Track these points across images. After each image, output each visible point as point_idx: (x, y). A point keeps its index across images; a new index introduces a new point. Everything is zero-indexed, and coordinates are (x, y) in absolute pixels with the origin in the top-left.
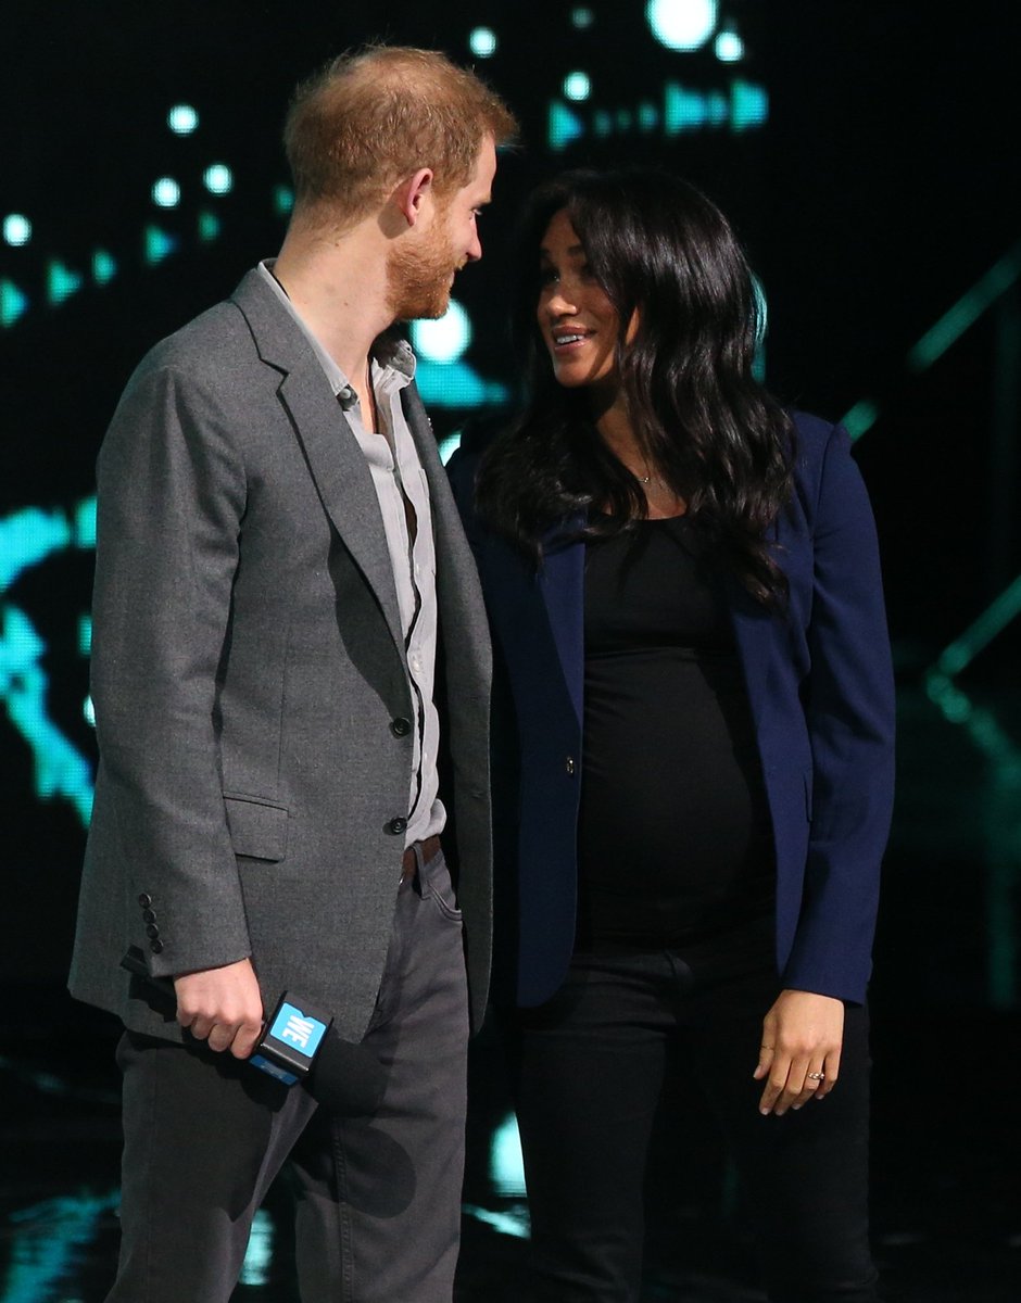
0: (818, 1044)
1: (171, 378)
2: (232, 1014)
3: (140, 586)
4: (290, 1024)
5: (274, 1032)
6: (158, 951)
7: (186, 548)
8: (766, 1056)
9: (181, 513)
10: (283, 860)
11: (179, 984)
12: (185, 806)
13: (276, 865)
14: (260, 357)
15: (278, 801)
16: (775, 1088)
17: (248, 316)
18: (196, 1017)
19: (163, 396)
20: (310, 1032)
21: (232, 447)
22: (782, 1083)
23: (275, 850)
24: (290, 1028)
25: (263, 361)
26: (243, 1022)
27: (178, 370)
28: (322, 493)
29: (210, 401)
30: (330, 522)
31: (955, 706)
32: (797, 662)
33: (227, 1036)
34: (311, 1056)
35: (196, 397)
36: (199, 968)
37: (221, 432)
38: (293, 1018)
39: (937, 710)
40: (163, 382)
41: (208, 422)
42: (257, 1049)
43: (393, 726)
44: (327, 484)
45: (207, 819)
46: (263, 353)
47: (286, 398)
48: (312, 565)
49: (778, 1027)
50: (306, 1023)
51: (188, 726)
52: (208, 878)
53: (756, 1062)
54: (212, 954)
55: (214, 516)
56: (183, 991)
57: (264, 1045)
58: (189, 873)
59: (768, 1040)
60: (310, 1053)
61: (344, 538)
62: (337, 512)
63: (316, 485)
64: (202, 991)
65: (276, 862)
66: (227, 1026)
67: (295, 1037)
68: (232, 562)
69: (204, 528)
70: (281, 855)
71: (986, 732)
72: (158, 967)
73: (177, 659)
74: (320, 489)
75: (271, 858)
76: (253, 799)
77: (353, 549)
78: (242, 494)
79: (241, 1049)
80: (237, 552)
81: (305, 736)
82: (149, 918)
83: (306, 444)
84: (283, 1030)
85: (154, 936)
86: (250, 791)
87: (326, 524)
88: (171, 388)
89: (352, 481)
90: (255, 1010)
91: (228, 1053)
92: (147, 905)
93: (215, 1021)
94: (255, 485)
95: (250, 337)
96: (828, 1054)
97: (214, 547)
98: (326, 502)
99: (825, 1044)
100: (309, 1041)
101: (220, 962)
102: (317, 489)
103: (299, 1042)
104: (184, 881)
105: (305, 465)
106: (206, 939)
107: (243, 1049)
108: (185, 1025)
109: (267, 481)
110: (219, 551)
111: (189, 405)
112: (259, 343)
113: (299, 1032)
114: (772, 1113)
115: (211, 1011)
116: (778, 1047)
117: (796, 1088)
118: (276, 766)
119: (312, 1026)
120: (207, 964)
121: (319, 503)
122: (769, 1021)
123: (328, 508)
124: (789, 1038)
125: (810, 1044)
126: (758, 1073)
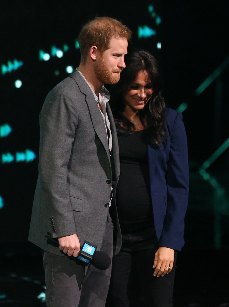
0: (168, 259)
1: (62, 95)
2: (73, 246)
3: (52, 144)
4: (87, 248)
5: (83, 250)
6: (54, 232)
7: (64, 136)
8: (156, 262)
9: (63, 127)
10: (82, 212)
11: (59, 240)
12: (61, 197)
13: (80, 213)
14: (80, 91)
15: (81, 198)
16: (157, 270)
17: (77, 82)
18: (64, 248)
19: (60, 99)
20: (92, 250)
21: (76, 112)
22: (159, 268)
23: (80, 209)
24: (87, 249)
25: (81, 92)
26: (76, 248)
27: (64, 93)
28: (94, 124)
29: (72, 100)
30: (95, 131)
31: (206, 176)
32: (164, 169)
33: (72, 252)
34: (92, 255)
35: (68, 100)
36: (64, 236)
37: (74, 108)
38: (87, 247)
39: (202, 177)
40: (60, 96)
41: (71, 105)
42: (79, 254)
43: (107, 181)
44: (95, 123)
45: (66, 200)
46: (81, 90)
47: (87, 102)
48: (91, 141)
49: (159, 255)
50: (90, 248)
51: (61, 178)
52: (66, 214)
53: (153, 264)
54: (67, 232)
55: (71, 128)
56: (60, 241)
57: (81, 253)
58: (62, 213)
59: (156, 259)
60: (92, 254)
61: (98, 136)
62: (97, 129)
63: (92, 122)
64: (65, 241)
65: (81, 212)
66: (72, 249)
67: (88, 251)
68: (73, 139)
69: (68, 131)
70: (82, 211)
71: (214, 182)
72: (54, 236)
73: (59, 162)
74: (93, 123)
75: (79, 211)
76: (75, 197)
77: (100, 138)
78: (77, 123)
79: (76, 254)
80: (74, 138)
81: (87, 183)
82: (52, 224)
83: (91, 113)
84: (85, 250)
85: (53, 228)
86: (74, 195)
87: (94, 132)
88: (62, 97)
89: (100, 122)
90: (78, 245)
91: (72, 256)
92: (52, 221)
93: (69, 248)
94: (80, 121)
95: (78, 87)
96: (171, 262)
97: (70, 136)
98: (94, 127)
99: (170, 260)
100: (92, 252)
101: (69, 234)
102: (92, 123)
103: (89, 252)
104: (60, 215)
105: (90, 118)
106: (66, 229)
107: (76, 255)
108: (62, 250)
109: (83, 121)
110: (71, 137)
111: (66, 101)
112: (80, 88)
113: (89, 250)
114: (156, 276)
115: (68, 246)
116: (159, 260)
117: (163, 270)
118: (80, 189)
119: (92, 248)
120: (66, 235)
121: (93, 127)
122: (156, 254)
123: (95, 128)
124: (161, 257)
125: (167, 259)
126: (154, 267)
